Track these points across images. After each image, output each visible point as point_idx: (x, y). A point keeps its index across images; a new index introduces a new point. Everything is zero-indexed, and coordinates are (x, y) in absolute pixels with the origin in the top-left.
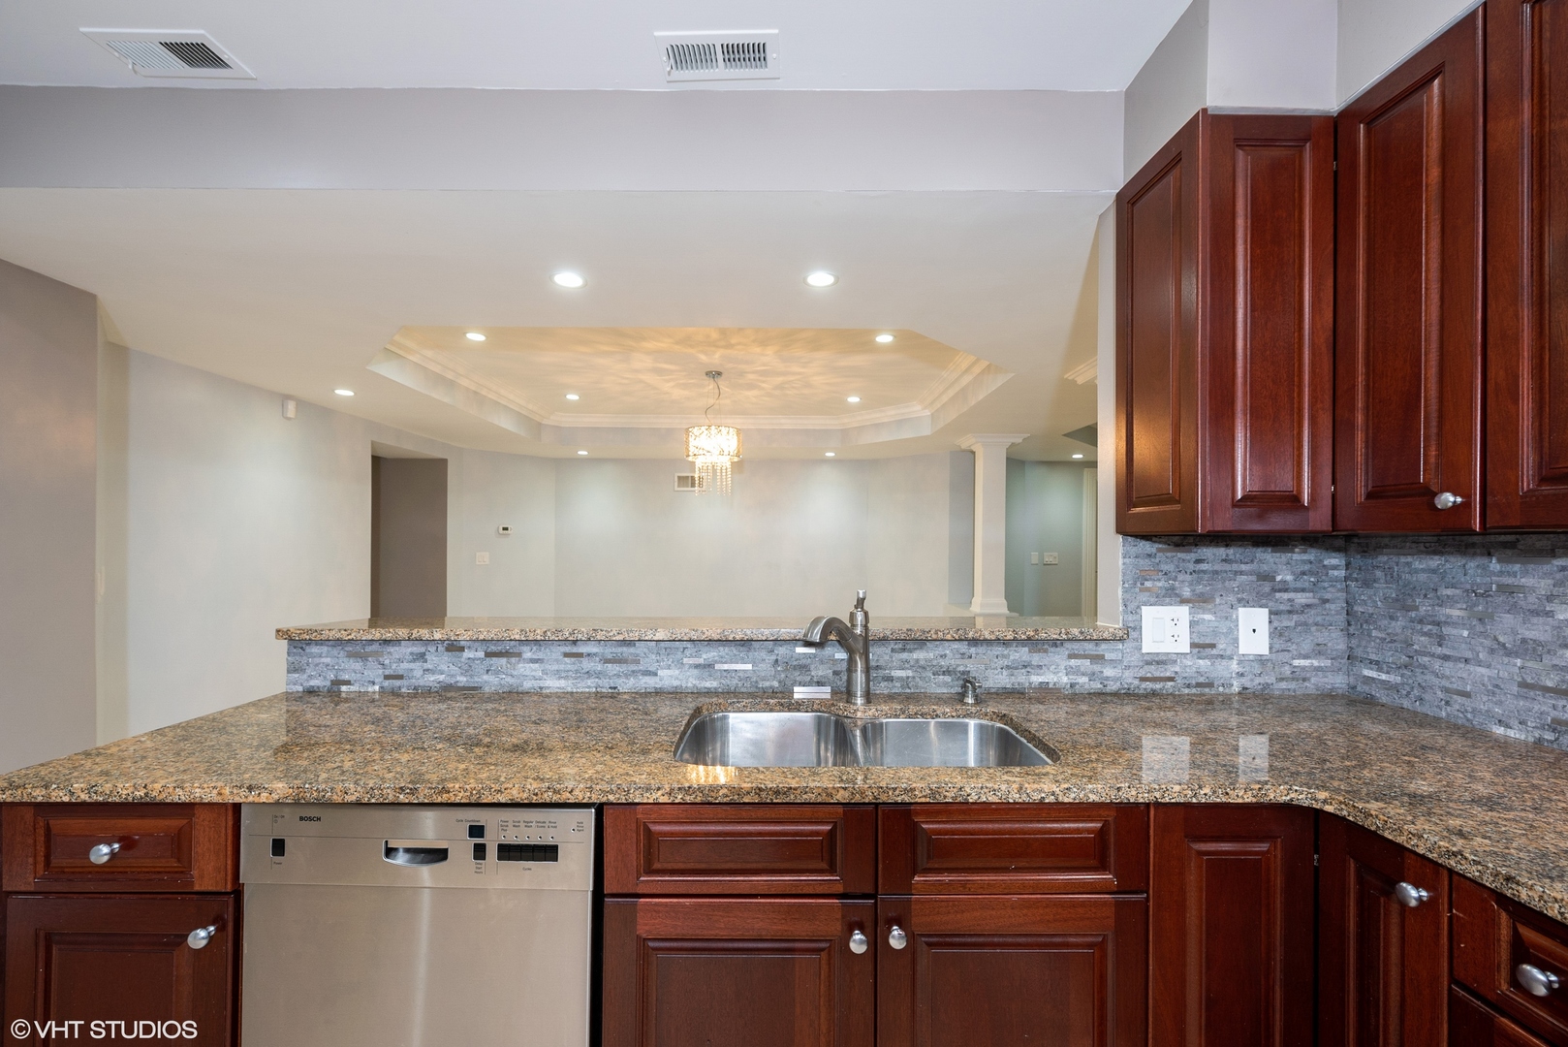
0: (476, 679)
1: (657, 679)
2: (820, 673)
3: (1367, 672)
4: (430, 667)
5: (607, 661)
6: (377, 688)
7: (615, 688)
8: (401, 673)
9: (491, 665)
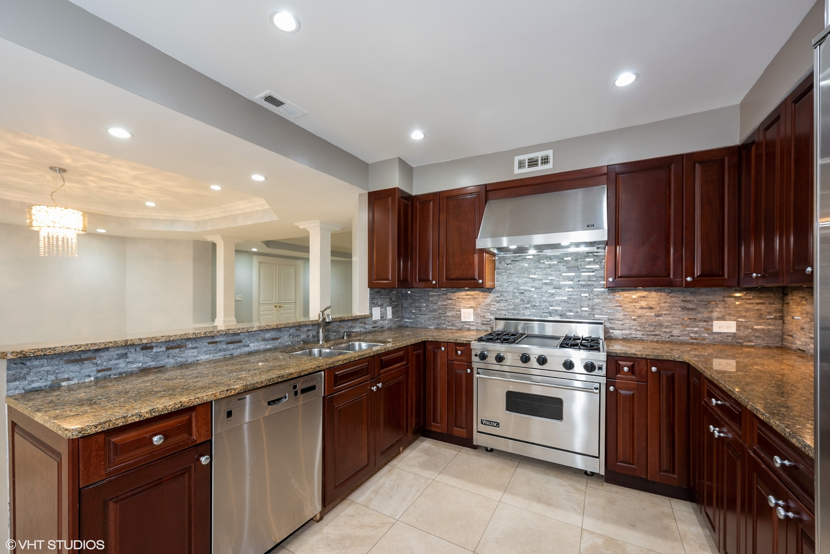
0: (161, 362)
1: (249, 348)
2: (303, 337)
3: (406, 320)
4: (131, 360)
5: (228, 343)
6: (92, 379)
7: (232, 354)
8: (110, 367)
9: (170, 354)
